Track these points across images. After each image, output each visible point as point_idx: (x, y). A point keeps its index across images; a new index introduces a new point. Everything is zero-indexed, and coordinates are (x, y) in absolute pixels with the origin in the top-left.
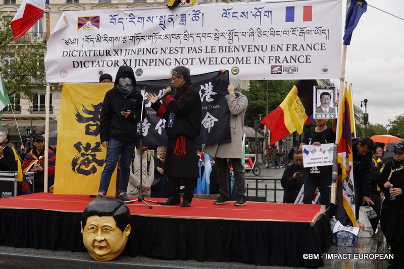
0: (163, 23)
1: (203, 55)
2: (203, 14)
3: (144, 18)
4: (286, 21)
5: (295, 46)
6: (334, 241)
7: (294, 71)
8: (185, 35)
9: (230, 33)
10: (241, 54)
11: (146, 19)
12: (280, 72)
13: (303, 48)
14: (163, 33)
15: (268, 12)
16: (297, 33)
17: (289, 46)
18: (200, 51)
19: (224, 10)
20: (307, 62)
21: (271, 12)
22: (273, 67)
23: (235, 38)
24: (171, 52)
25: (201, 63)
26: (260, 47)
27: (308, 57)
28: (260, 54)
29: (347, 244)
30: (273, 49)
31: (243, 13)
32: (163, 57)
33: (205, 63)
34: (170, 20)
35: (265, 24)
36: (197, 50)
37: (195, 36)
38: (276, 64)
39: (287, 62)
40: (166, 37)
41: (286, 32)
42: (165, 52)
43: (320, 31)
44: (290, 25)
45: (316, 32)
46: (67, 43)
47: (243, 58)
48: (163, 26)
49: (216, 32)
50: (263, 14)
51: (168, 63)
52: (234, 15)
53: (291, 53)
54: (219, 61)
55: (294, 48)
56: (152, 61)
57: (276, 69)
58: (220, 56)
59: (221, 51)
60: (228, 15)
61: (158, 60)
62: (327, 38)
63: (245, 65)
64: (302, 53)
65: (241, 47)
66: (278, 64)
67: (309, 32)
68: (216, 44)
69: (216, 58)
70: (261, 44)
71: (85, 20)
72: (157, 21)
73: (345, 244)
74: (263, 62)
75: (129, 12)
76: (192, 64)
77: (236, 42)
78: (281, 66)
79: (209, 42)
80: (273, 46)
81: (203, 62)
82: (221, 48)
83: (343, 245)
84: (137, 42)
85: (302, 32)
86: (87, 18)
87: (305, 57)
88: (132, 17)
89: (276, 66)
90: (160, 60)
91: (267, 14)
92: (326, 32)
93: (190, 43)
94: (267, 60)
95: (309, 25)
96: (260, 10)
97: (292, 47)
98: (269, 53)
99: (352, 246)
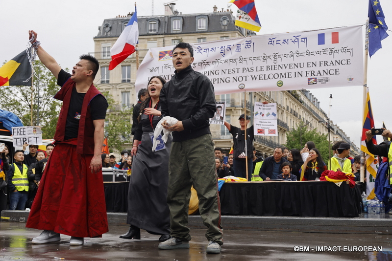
0: (223, 51)
1: (254, 73)
2: (253, 43)
3: (208, 49)
4: (319, 44)
5: (326, 62)
6: (365, 209)
7: (326, 81)
8: (240, 59)
9: (275, 56)
10: (283, 71)
11: (210, 50)
12: (315, 82)
13: (333, 63)
14: (223, 59)
15: (304, 38)
16: (328, 53)
17: (321, 63)
18: (252, 71)
19: (270, 39)
20: (336, 74)
21: (306, 38)
22: (309, 80)
23: (279, 59)
24: (230, 72)
25: (253, 79)
26: (299, 64)
27: (337, 70)
28: (299, 70)
29: (375, 211)
30: (309, 66)
31: (285, 40)
32: (223, 76)
33: (256, 79)
34: (228, 49)
35: (302, 48)
36: (250, 70)
37: (247, 59)
38: (312, 77)
39: (321, 75)
40: (226, 61)
41: (318, 53)
42: (225, 73)
43: (345, 50)
44: (322, 46)
45: (343, 51)
46: (151, 71)
47: (285, 74)
48: (223, 54)
49: (264, 55)
50: (300, 40)
51: (227, 81)
52: (278, 42)
53: (323, 68)
54: (267, 77)
55: (326, 64)
56: (215, 80)
57: (312, 80)
58: (267, 73)
59: (268, 69)
60: (273, 43)
61: (219, 79)
62: (352, 55)
63: (287, 79)
64: (332, 67)
65: (283, 66)
66: (313, 77)
67: (337, 51)
68: (265, 65)
69: (265, 75)
70: (299, 62)
71: (164, 53)
72: (218, 50)
73: (374, 211)
74: (302, 76)
75: (197, 46)
76: (246, 80)
77: (279, 62)
78: (316, 78)
79: (259, 63)
80: (309, 64)
81: (254, 79)
82: (268, 67)
83: (372, 212)
84: (203, 67)
85: (331, 52)
86: (166, 52)
87: (335, 70)
88: (200, 49)
89: (312, 79)
90: (221, 79)
91: (303, 40)
92: (351, 50)
93: (244, 65)
94: (304, 74)
95: (336, 46)
96: (297, 38)
97: (323, 63)
98: (305, 69)
99: (379, 213)
